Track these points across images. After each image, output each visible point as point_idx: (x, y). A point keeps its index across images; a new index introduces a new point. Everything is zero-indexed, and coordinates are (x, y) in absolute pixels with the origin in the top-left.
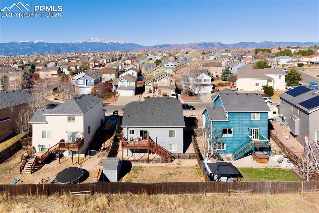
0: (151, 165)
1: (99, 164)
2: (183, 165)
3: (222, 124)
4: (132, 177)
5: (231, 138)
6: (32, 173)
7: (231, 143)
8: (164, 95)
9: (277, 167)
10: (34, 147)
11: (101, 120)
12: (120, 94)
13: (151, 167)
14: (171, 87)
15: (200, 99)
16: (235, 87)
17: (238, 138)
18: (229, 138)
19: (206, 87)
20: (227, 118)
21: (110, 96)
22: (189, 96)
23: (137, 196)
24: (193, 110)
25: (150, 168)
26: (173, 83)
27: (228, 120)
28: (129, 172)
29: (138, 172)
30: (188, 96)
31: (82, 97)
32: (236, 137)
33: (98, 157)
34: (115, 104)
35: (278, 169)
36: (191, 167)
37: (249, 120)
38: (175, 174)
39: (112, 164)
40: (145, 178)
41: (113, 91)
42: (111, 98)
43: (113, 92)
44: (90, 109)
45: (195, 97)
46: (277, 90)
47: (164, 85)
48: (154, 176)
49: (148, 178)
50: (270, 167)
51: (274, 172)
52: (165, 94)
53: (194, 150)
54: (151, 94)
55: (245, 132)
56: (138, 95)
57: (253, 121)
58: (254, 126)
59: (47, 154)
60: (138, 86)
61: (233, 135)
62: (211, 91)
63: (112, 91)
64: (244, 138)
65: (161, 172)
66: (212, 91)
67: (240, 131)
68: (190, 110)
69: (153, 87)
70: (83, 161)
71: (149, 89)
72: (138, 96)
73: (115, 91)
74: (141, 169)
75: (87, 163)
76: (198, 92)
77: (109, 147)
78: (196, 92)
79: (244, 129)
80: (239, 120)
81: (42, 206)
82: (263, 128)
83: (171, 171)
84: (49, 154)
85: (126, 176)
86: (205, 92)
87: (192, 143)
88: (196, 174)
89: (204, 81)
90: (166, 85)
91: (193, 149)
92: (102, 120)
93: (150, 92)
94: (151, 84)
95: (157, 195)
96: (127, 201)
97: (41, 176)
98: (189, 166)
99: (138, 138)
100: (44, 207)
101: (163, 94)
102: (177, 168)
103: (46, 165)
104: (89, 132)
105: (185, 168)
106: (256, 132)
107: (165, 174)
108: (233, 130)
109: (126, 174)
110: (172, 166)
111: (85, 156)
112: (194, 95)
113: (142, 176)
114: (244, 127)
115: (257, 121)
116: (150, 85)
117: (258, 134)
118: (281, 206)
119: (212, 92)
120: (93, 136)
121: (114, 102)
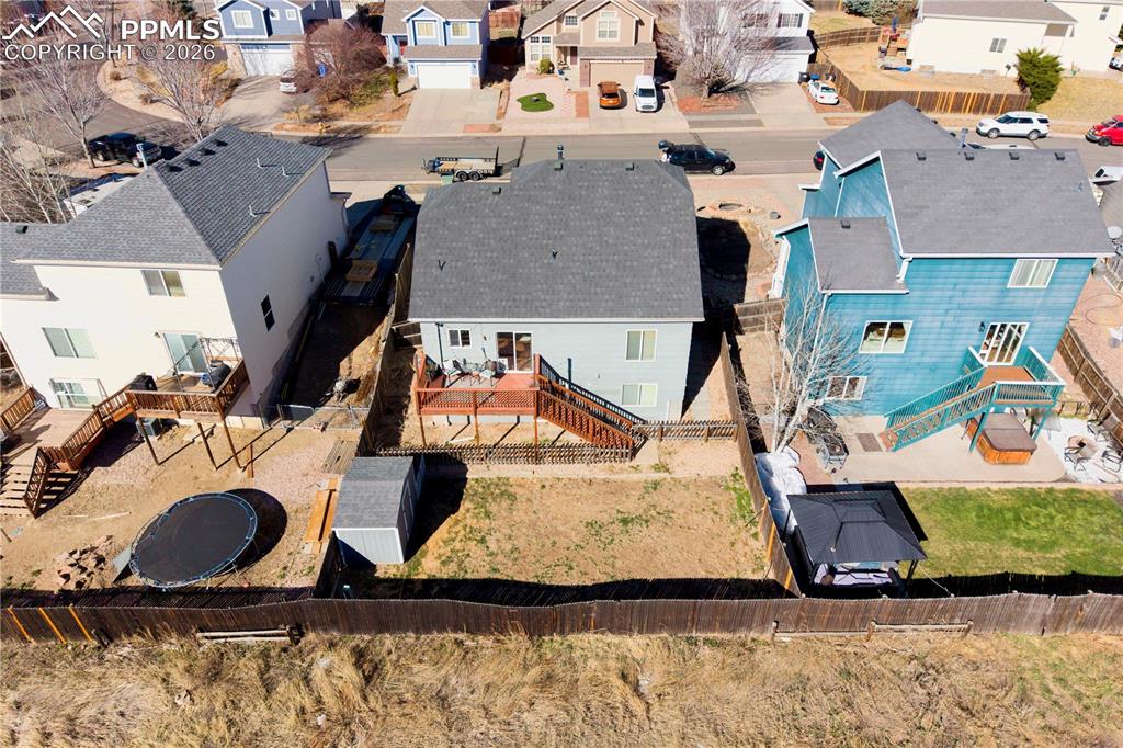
0: (549, 470)
1: (327, 468)
2: (679, 473)
3: (872, 306)
4: (466, 539)
5: (895, 360)
6: (38, 513)
7: (888, 377)
8: (606, 90)
9: (1065, 486)
10: (32, 391)
11: (325, 244)
12: (418, 79)
13: (547, 484)
14: (637, 54)
15: (753, 112)
16: (899, 50)
17: (926, 359)
18: (888, 359)
19: (781, 55)
20: (902, 279)
21: (375, 88)
22: (710, 95)
23: (486, 641)
24: (723, 173)
25: (544, 486)
26: (646, 34)
27: (904, 292)
28: (455, 508)
29: (493, 508)
30: (705, 93)
31: (208, 152)
32: (918, 353)
33: (323, 429)
34: (399, 135)
35: (1065, 492)
36: (715, 483)
37: (1000, 287)
38: (647, 521)
39: (372, 501)
40: (521, 543)
41: (390, 64)
42: (380, 102)
43: (388, 69)
44: (253, 222)
45: (734, 101)
46: (1074, 73)
47: (607, 41)
48: (558, 533)
49: (534, 540)
50: (1036, 486)
51: (1054, 513)
52: (611, 84)
53: (726, 397)
54: (549, 78)
55: (963, 336)
56: (495, 84)
57: (1012, 294)
58: (1010, 313)
59: (96, 423)
60: (495, 35)
61: (908, 345)
62: (802, 74)
63: (384, 61)
64: (948, 360)
65: (589, 511)
66: (805, 71)
67: (943, 330)
68: (712, 172)
69: (560, 48)
70: (259, 446)
71: (540, 59)
72: (497, 87)
73: (397, 60)
74: (504, 492)
75: (277, 459)
76: (748, 77)
77: (369, 378)
78: (739, 77)
79: (960, 325)
80: (954, 289)
81: (80, 700)
82: (1046, 321)
83: (631, 506)
84: (104, 424)
85: (442, 532)
86: (775, 77)
87: (719, 364)
88: (732, 520)
89: (779, 26)
90: (615, 41)
91: (725, 391)
92: (331, 244)
93: (548, 69)
94: (551, 32)
95: (571, 638)
96: (443, 672)
97: (79, 528)
98: (705, 475)
99: (490, 364)
100: (85, 705)
101: (600, 86)
102: (656, 485)
103: (98, 472)
104: (270, 322)
105: (686, 487)
106: (1010, 332)
107: (605, 518)
108: (912, 328)
109: (440, 523)
110: (635, 477)
111: (269, 423)
112: (731, 89)
113: (509, 532)
114: (963, 319)
115: (1031, 294)
116: (546, 40)
117: (1016, 342)
118: (1079, 696)
119: (806, 78)
120: (297, 329)
121: (392, 123)
